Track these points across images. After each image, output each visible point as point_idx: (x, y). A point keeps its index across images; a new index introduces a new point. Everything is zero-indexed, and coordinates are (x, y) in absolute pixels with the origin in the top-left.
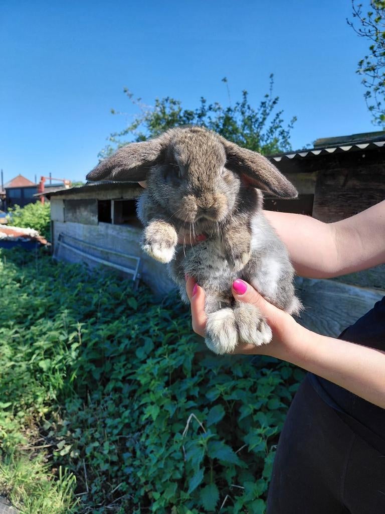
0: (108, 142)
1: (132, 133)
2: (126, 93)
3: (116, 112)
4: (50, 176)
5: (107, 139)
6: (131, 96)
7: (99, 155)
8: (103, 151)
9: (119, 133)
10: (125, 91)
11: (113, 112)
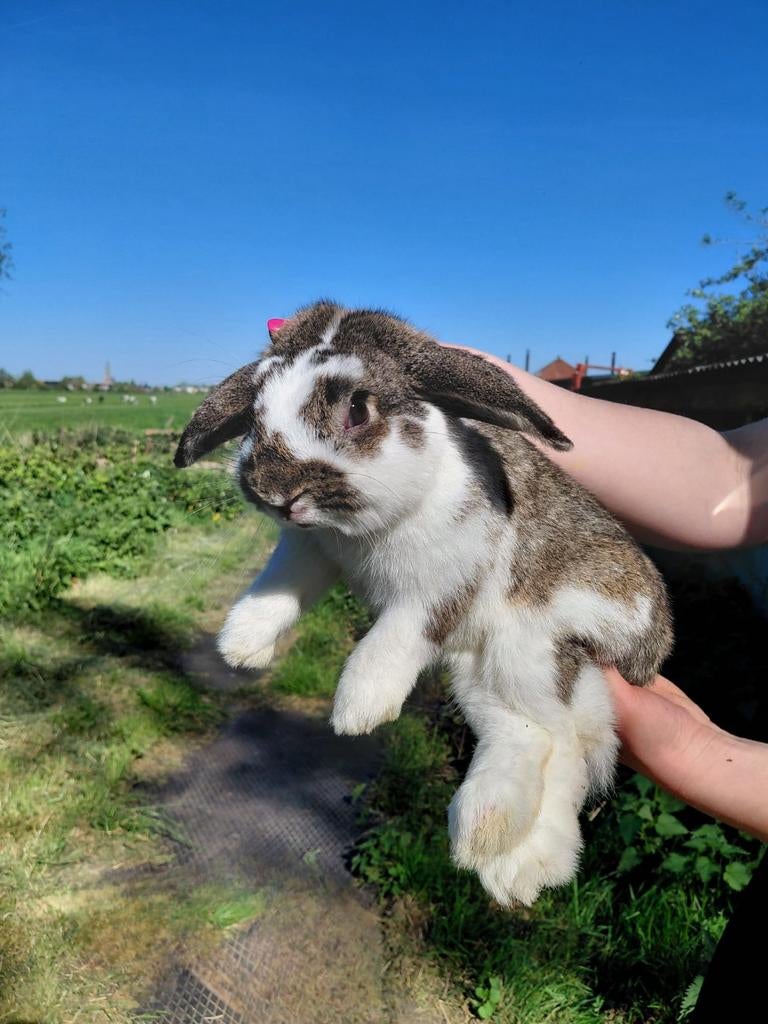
0: (690, 300)
1: (746, 276)
2: (731, 202)
3: (713, 240)
4: (613, 363)
5: (687, 294)
6: (742, 206)
7: (670, 324)
8: (678, 316)
9: (718, 278)
10: (730, 198)
11: (707, 241)
